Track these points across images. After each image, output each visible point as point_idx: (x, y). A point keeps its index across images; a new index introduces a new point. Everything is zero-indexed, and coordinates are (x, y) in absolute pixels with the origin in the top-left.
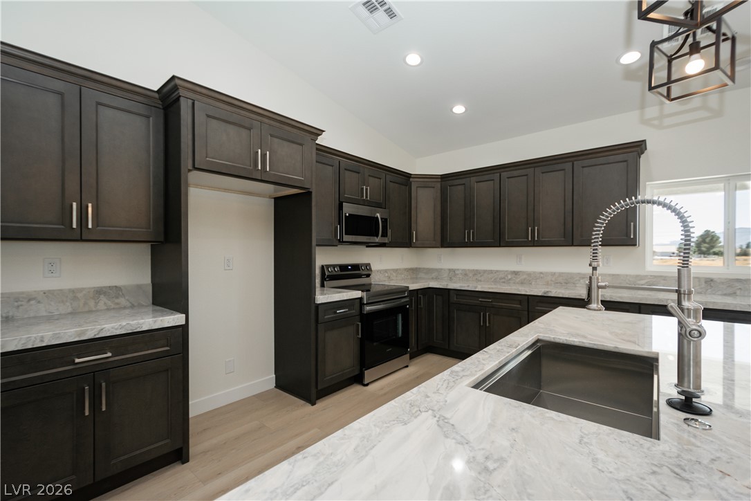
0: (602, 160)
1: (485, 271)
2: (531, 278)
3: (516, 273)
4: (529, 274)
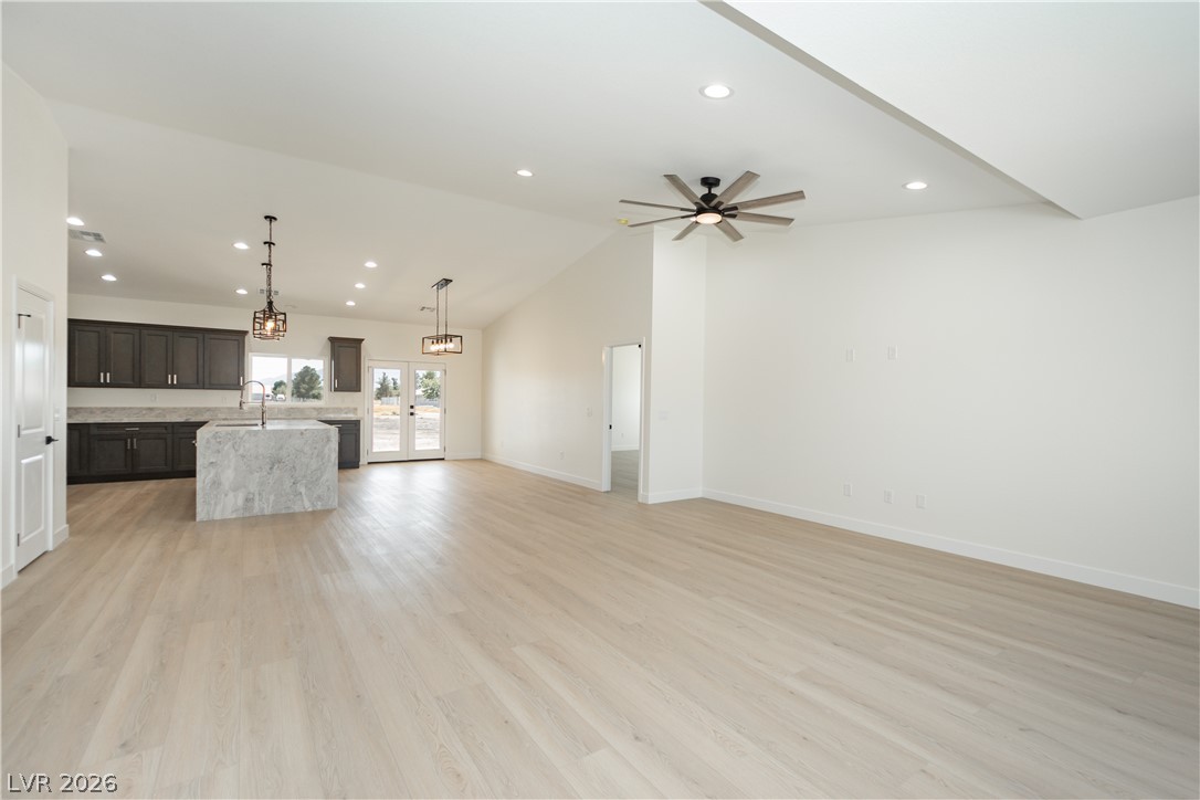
0: (217, 336)
1: (116, 409)
2: (165, 411)
3: (151, 409)
4: (164, 409)
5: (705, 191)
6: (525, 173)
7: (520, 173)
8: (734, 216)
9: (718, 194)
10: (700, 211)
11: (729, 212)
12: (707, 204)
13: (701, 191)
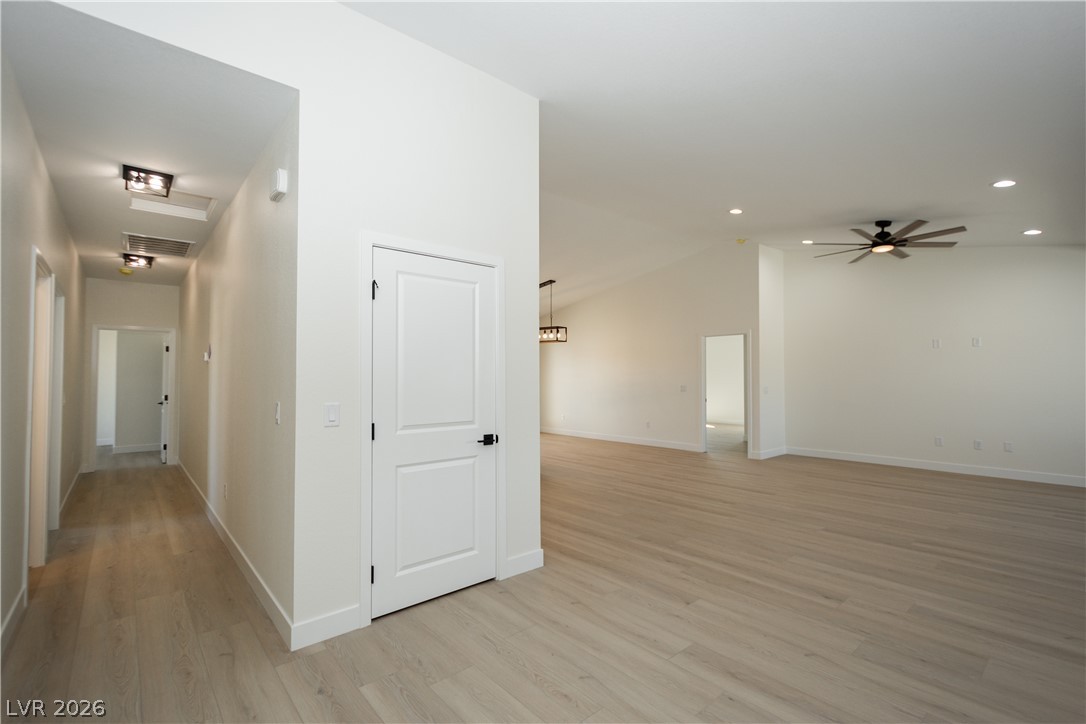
5: (879, 230)
6: (736, 211)
7: (732, 212)
8: (904, 245)
9: (892, 233)
10: (875, 244)
11: (899, 242)
12: (883, 239)
13: (875, 231)
